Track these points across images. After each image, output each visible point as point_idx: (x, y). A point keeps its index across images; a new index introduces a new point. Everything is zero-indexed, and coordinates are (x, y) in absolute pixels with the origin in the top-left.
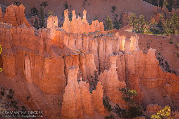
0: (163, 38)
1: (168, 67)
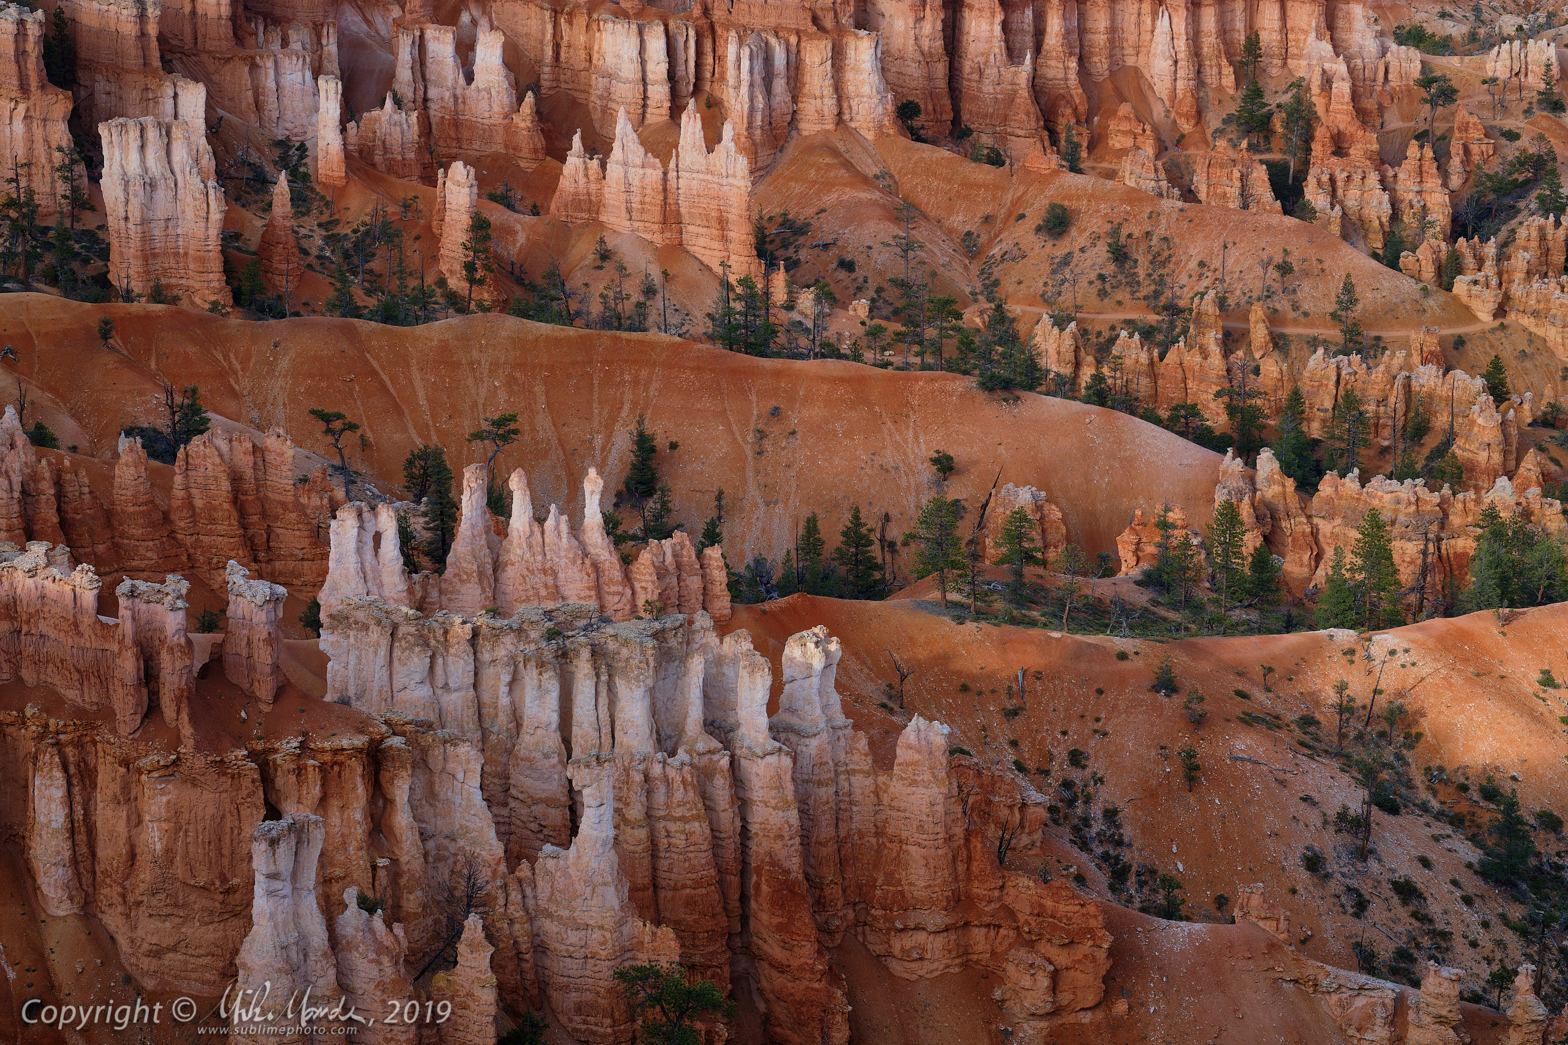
0: (1123, 656)
1: (1119, 843)
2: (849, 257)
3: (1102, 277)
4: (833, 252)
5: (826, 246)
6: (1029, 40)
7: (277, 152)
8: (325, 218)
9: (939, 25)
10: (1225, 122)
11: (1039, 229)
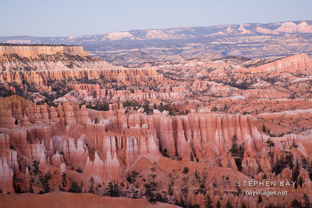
2: (145, 179)
3: (193, 181)
4: (142, 178)
5: (141, 177)
7: (33, 164)
8: (40, 175)
9: (172, 134)
10: (229, 151)
11: (183, 172)
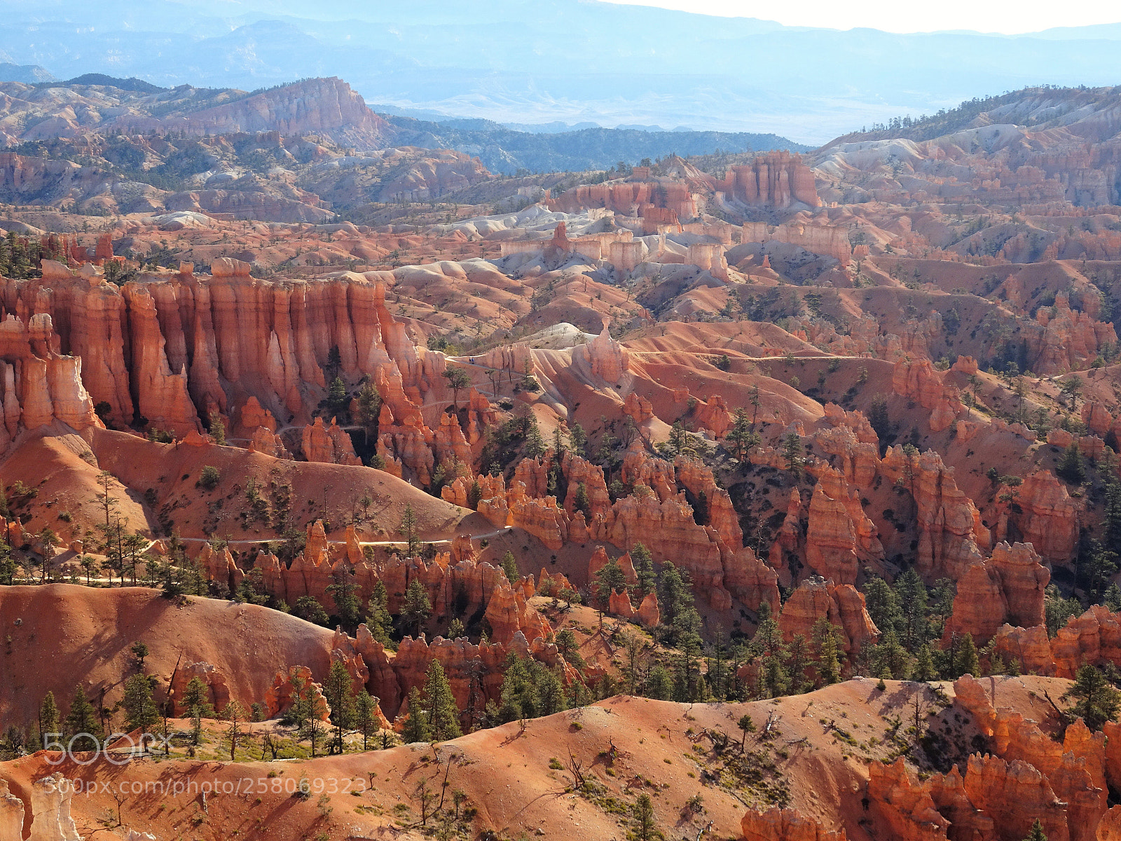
2: (65, 513)
3: (244, 515)
4: (54, 509)
5: (49, 505)
6: (184, 358)
9: (121, 350)
10: (319, 406)
11: (198, 485)
